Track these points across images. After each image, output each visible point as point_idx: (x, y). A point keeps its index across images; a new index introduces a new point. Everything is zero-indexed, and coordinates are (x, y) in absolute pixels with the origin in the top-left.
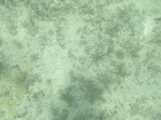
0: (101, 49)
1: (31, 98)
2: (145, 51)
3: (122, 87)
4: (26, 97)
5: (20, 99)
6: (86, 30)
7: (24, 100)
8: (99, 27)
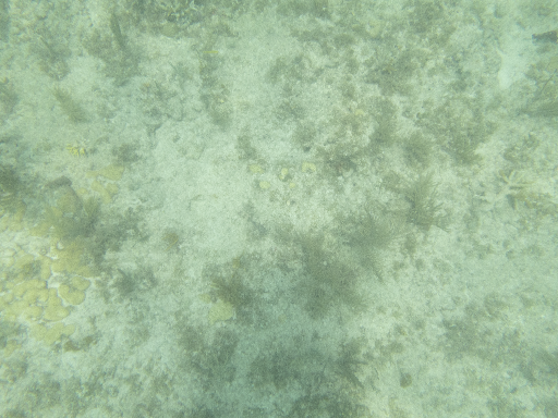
0: (349, 132)
1: (112, 290)
2: (500, 142)
3: (419, 264)
4: (93, 286)
5: (75, 289)
6: (302, 67)
7: (88, 294)
8: (346, 59)
